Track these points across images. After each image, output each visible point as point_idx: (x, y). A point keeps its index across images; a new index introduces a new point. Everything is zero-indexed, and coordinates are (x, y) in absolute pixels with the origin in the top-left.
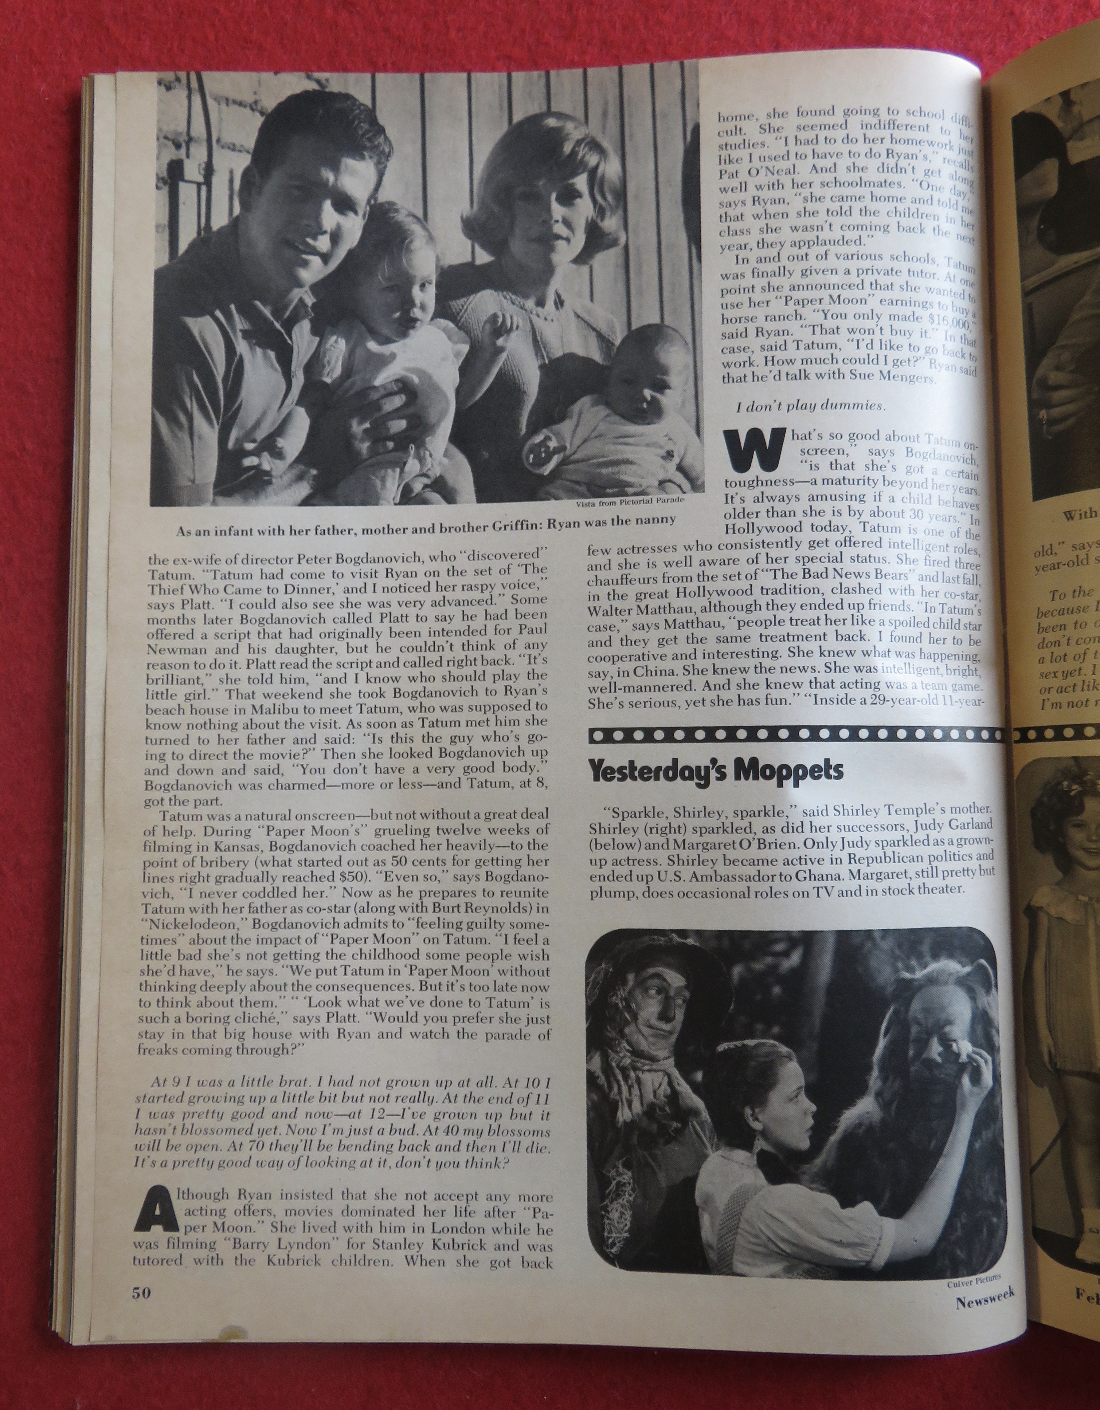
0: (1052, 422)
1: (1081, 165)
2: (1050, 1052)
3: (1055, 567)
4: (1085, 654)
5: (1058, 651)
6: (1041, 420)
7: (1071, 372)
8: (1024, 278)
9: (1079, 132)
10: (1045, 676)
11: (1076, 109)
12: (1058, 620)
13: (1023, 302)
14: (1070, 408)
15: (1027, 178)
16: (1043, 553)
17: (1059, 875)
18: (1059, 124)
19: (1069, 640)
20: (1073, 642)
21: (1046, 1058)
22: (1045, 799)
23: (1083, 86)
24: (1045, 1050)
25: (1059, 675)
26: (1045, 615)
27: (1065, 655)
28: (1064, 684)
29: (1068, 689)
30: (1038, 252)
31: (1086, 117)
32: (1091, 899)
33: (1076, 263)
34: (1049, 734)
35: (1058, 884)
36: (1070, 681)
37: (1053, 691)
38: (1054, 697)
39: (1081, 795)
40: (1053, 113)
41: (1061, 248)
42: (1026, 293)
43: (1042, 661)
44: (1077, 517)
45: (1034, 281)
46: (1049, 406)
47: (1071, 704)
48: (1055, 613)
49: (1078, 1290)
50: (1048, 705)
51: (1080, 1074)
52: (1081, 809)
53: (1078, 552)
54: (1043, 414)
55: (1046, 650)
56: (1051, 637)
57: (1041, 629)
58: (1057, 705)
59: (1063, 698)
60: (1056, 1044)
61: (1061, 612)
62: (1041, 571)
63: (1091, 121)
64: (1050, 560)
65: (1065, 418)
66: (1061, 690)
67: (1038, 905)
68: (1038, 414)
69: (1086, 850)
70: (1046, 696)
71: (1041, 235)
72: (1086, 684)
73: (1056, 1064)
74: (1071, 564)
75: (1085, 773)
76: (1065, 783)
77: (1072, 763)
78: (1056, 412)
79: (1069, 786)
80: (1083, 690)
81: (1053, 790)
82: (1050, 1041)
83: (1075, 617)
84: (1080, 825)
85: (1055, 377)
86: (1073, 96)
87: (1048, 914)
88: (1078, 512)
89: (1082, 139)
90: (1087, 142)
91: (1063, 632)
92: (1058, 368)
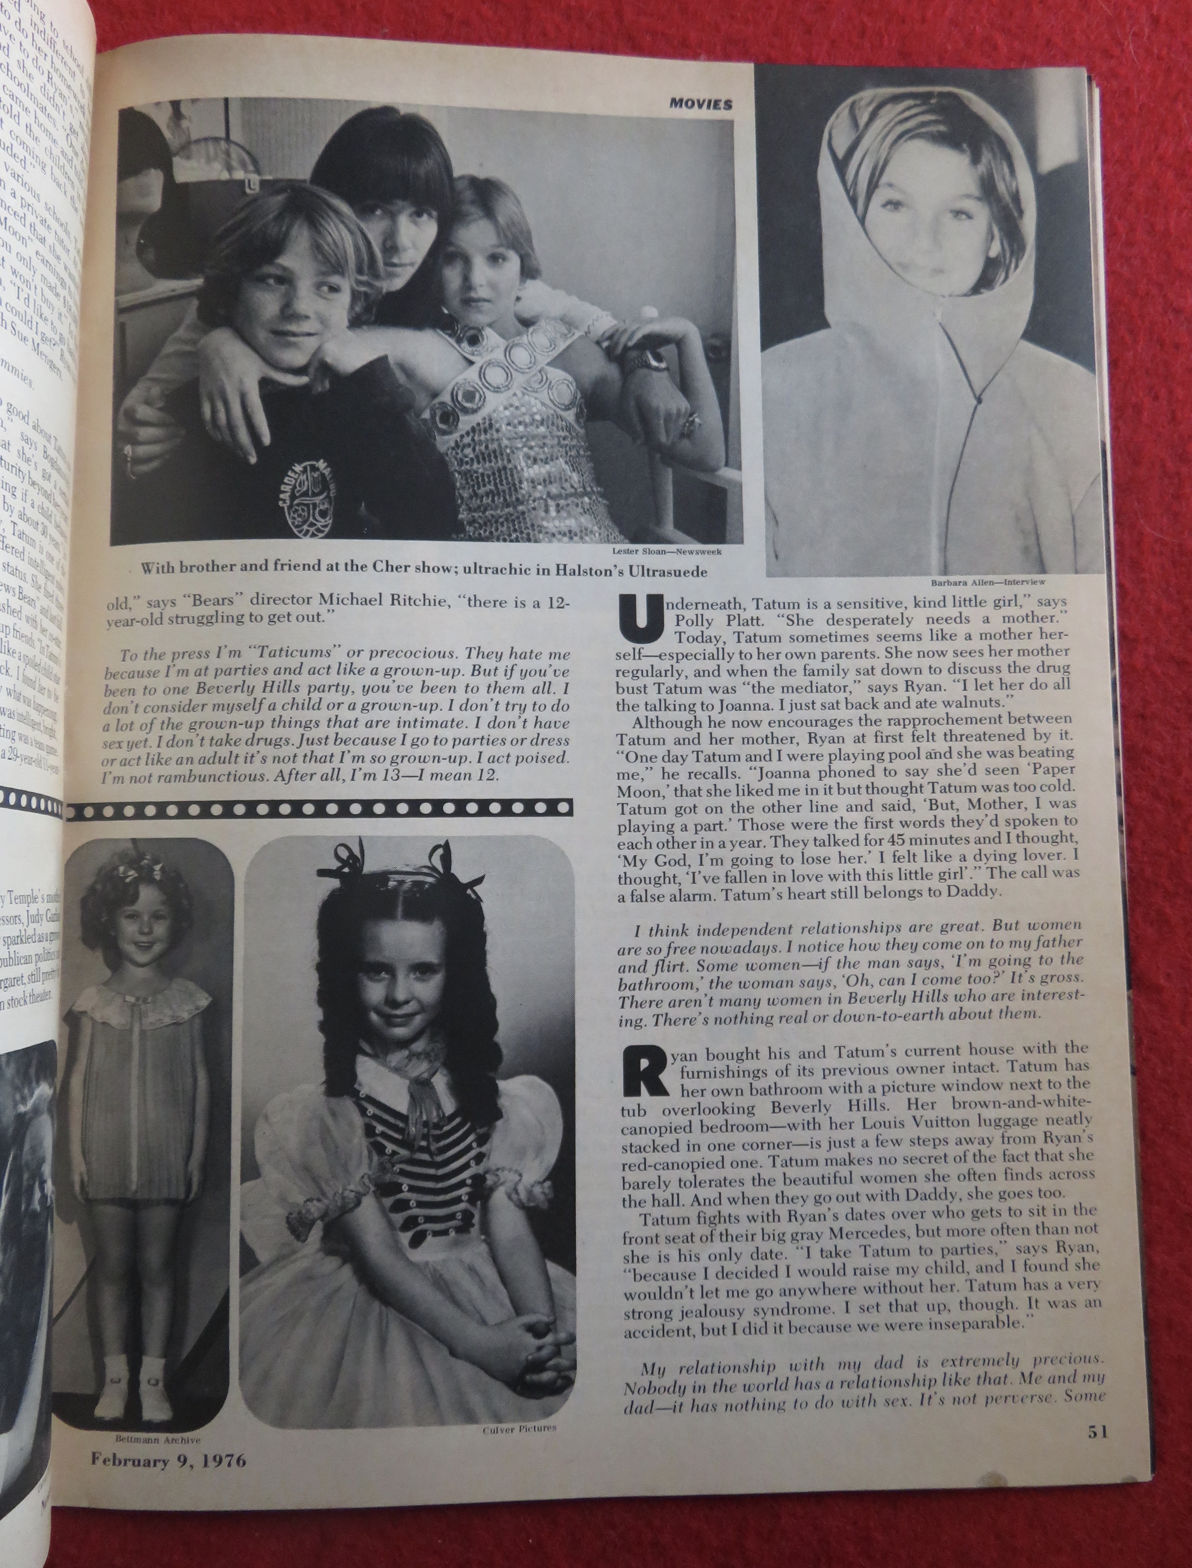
0: (137, 461)
1: (186, 185)
2: (82, 1181)
3: (129, 623)
4: (152, 724)
5: (125, 719)
6: (126, 456)
7: (160, 409)
8: (118, 292)
9: (185, 149)
10: (107, 745)
11: (185, 124)
12: (127, 684)
13: (116, 320)
14: (155, 449)
15: (130, 182)
16: (117, 606)
17: (108, 973)
18: (167, 134)
19: (137, 706)
20: (141, 709)
21: (77, 1188)
22: (99, 887)
23: (194, 101)
24: (76, 1179)
25: (124, 745)
26: (114, 676)
27: (132, 723)
28: (129, 755)
29: (132, 762)
30: (136, 269)
31: (194, 137)
32: (138, 999)
33: (173, 291)
34: (108, 812)
35: (106, 984)
36: (135, 752)
37: (117, 764)
38: (117, 770)
39: (136, 882)
40: (162, 119)
41: (161, 271)
42: (120, 311)
43: (106, 728)
44: (154, 570)
45: (129, 299)
46: (134, 441)
47: (134, 780)
48: (125, 675)
49: (94, 1454)
50: (109, 778)
51: (112, 1201)
52: (135, 898)
53: (153, 610)
54: (128, 449)
55: (112, 716)
56: (118, 701)
57: (109, 692)
58: (118, 779)
59: (126, 772)
60: (89, 1171)
61: (131, 675)
62: (113, 626)
63: (198, 141)
64: (124, 614)
65: (149, 459)
66: (125, 763)
67: (82, 1009)
68: (122, 450)
69: (136, 943)
70: (108, 768)
71: (141, 250)
72: (151, 757)
73: (87, 1194)
74: (145, 621)
75: (141, 857)
76: (121, 869)
77: (130, 845)
78: (142, 450)
79: (125, 872)
80: (147, 764)
81: (108, 876)
82: (83, 1168)
83: (146, 681)
84: (133, 916)
85: (144, 412)
86: (183, 109)
87: (92, 1019)
88: (156, 565)
89: (188, 158)
90: (193, 163)
91: (131, 698)
92: (148, 402)
